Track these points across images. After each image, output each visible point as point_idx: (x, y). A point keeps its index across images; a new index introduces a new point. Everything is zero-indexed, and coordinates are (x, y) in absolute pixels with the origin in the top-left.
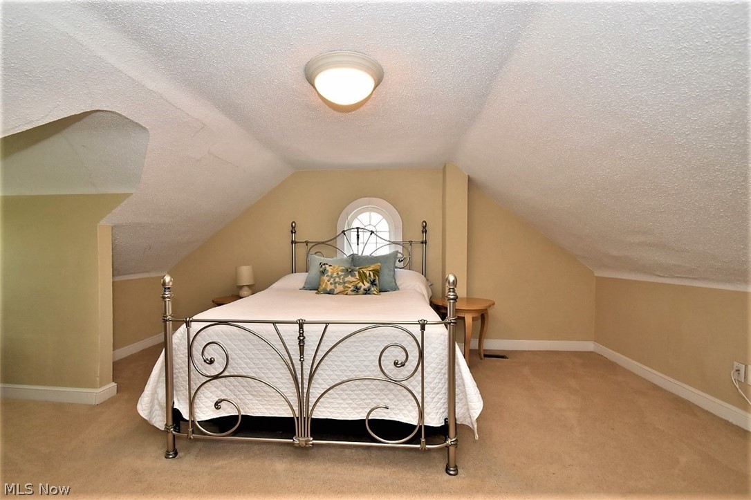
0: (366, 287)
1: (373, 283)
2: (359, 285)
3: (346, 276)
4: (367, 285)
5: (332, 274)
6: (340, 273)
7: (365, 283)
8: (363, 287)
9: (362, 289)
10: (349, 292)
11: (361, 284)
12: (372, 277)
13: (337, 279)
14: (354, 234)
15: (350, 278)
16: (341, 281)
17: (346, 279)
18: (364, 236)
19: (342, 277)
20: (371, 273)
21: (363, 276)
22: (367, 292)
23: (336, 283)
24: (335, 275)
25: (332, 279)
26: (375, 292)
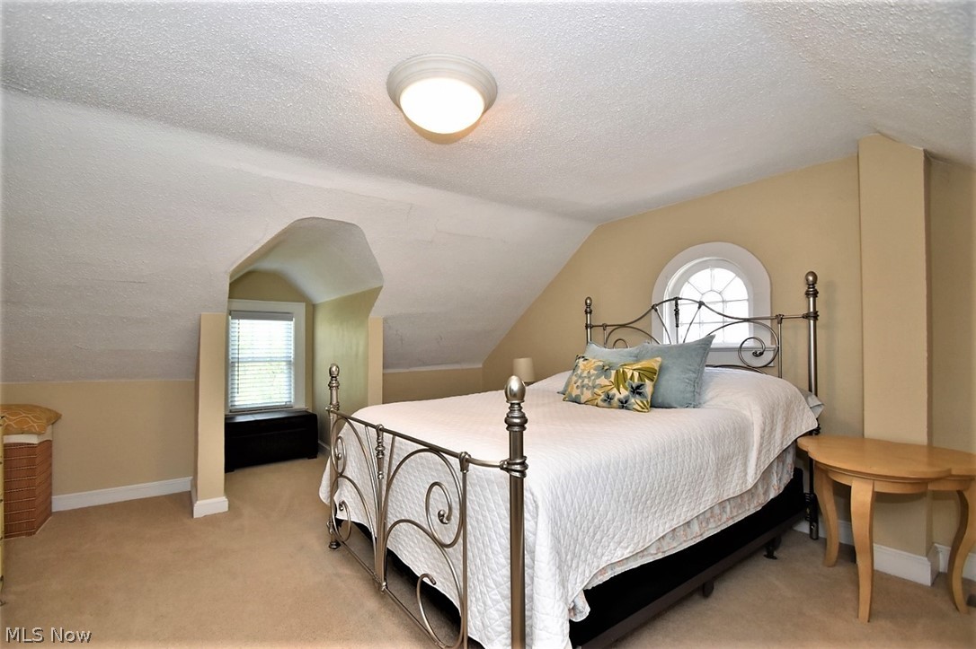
0: (621, 396)
1: (636, 391)
2: (611, 393)
3: (598, 377)
4: (624, 393)
5: (582, 373)
6: (592, 372)
7: (622, 390)
8: (618, 396)
9: (616, 399)
10: (599, 401)
11: (615, 391)
12: (636, 380)
13: (586, 381)
14: (667, 309)
15: (603, 381)
16: (590, 384)
17: (598, 382)
18: (687, 311)
19: (593, 378)
20: (636, 374)
21: (621, 377)
22: (624, 404)
23: (583, 386)
24: (585, 374)
25: (580, 381)
26: (637, 407)
